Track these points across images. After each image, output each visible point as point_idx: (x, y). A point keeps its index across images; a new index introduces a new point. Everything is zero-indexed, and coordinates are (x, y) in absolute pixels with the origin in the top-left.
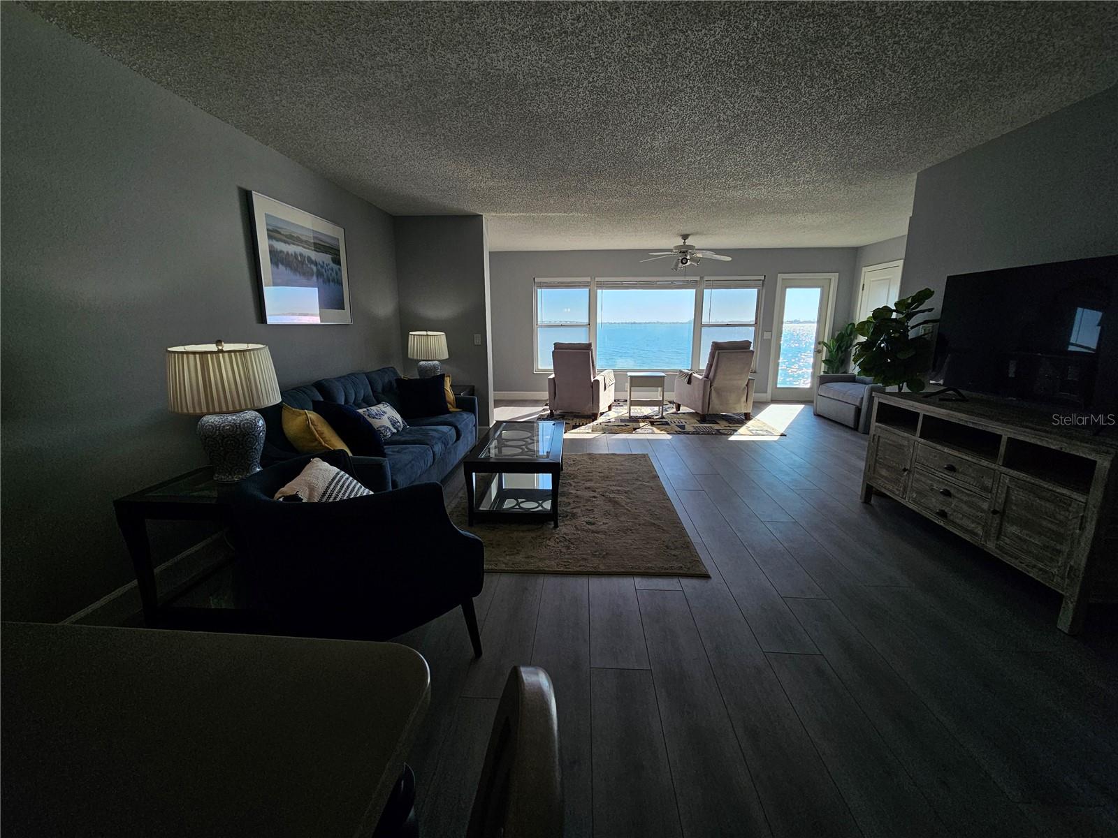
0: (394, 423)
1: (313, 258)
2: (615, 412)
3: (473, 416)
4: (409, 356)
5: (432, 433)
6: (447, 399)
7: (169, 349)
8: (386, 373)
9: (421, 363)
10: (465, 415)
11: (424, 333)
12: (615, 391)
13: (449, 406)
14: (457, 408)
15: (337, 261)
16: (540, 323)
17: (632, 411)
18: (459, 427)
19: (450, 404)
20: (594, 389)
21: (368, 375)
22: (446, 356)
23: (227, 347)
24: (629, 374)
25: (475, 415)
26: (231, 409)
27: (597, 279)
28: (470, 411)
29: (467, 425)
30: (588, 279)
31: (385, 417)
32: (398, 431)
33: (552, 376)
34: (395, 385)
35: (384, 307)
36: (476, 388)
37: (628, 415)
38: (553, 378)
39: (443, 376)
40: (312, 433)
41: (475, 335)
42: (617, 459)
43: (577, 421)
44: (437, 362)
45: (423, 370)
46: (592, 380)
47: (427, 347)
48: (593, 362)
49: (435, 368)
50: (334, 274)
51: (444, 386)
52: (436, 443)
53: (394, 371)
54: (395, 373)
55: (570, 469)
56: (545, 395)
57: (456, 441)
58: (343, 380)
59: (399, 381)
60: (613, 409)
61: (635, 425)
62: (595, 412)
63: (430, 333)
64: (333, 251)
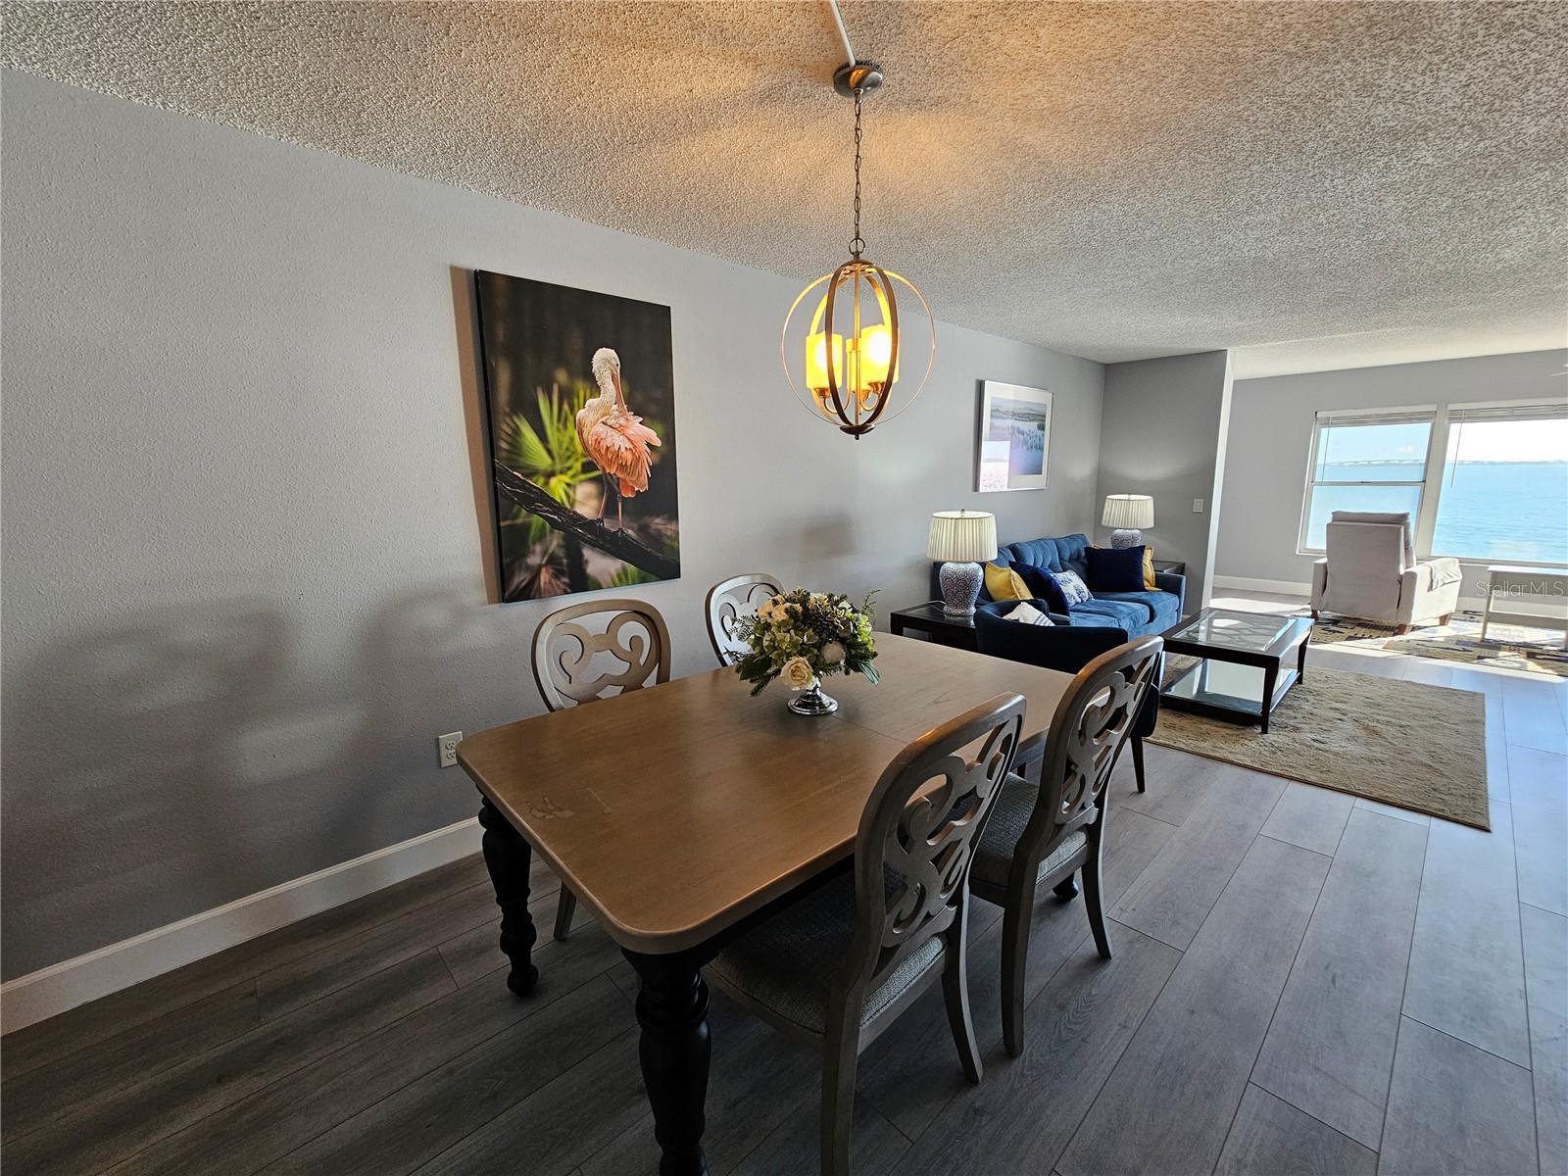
0: (1079, 593)
1: (1022, 429)
2: (1454, 629)
3: (1175, 598)
4: (1103, 523)
5: (1120, 608)
6: (1145, 575)
7: (935, 514)
8: (1075, 540)
9: (1117, 531)
10: (1165, 596)
11: (1125, 497)
12: (1460, 595)
13: (1146, 583)
14: (1156, 586)
15: (1042, 428)
16: (1318, 479)
17: (1489, 630)
18: (1155, 607)
19: (1147, 580)
20: (1404, 586)
21: (1056, 541)
22: (1151, 524)
23: (967, 514)
24: (1492, 568)
25: (1179, 597)
26: (963, 560)
27: (1451, 407)
28: (1173, 592)
29: (1165, 607)
30: (1432, 408)
31: (1071, 585)
32: (1082, 601)
33: (1324, 560)
34: (1083, 554)
35: (1081, 469)
36: (1186, 566)
37: (1480, 636)
38: (1325, 565)
39: (1142, 548)
40: (1012, 588)
41: (1196, 500)
42: (1412, 688)
43: (1360, 631)
44: (1138, 532)
45: (1116, 540)
46: (1402, 571)
47: (1127, 513)
48: (1407, 543)
49: (1134, 538)
50: (1037, 441)
51: (1142, 558)
52: (1124, 618)
53: (1081, 537)
54: (1085, 541)
55: (1315, 684)
56: (1307, 589)
57: (1148, 622)
58: (1034, 545)
59: (1088, 550)
60: (1451, 624)
61: (1485, 652)
62: (1403, 622)
63: (1133, 497)
64: (1039, 419)
